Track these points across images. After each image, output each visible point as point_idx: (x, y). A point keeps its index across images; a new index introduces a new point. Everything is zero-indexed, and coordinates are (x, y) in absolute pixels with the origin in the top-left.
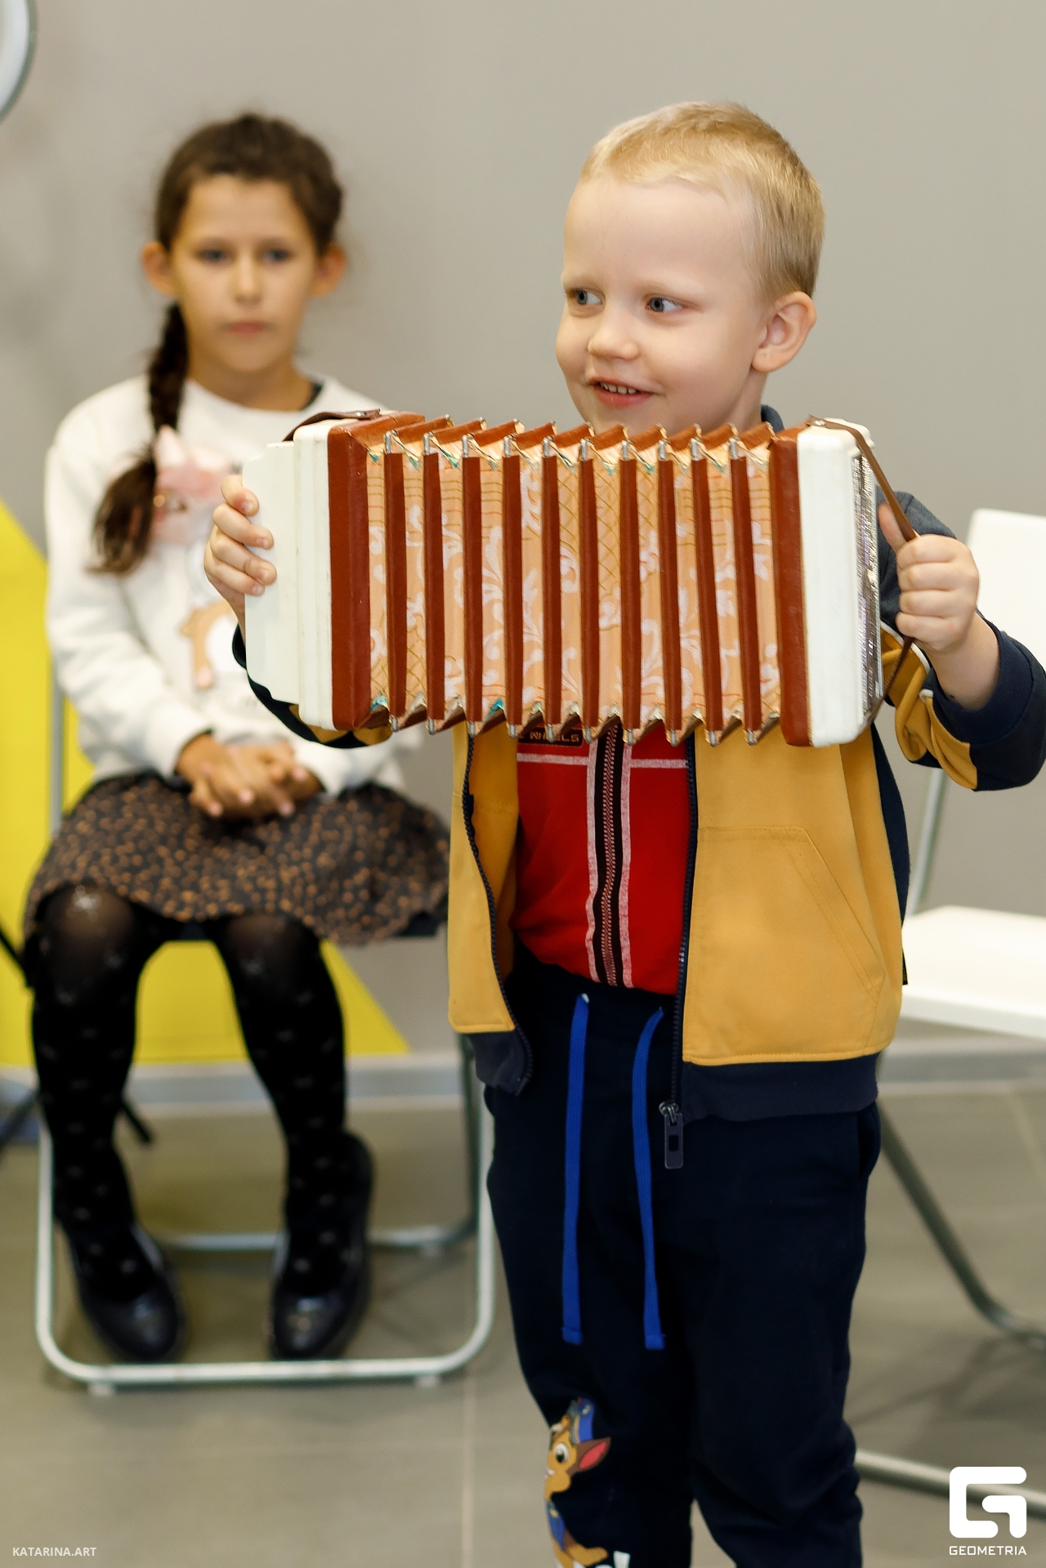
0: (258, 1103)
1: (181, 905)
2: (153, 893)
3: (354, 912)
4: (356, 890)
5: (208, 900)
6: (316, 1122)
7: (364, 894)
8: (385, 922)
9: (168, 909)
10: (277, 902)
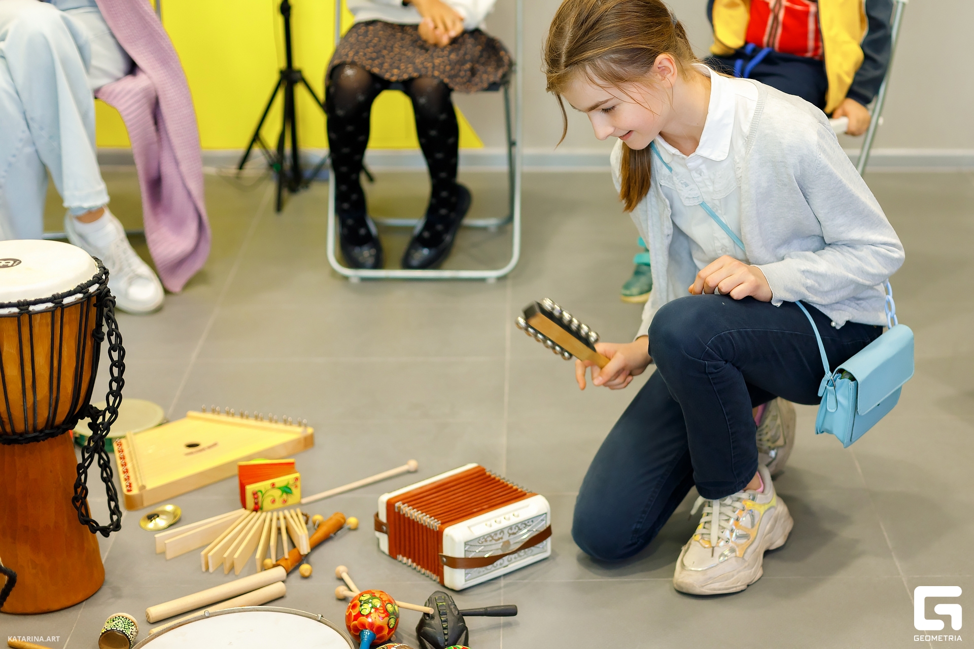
0: (421, 166)
1: (392, 75)
2: (381, 69)
3: (465, 80)
4: (465, 71)
5: (404, 73)
6: (443, 175)
7: (469, 73)
8: (476, 85)
9: (387, 76)
10: (433, 72)
